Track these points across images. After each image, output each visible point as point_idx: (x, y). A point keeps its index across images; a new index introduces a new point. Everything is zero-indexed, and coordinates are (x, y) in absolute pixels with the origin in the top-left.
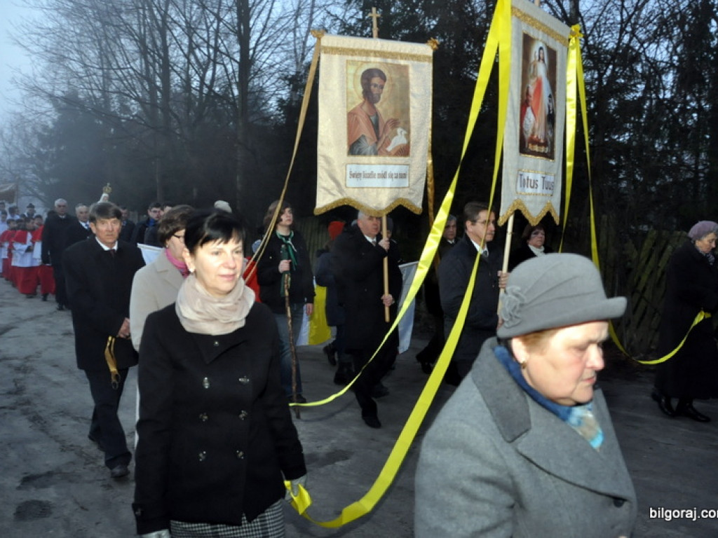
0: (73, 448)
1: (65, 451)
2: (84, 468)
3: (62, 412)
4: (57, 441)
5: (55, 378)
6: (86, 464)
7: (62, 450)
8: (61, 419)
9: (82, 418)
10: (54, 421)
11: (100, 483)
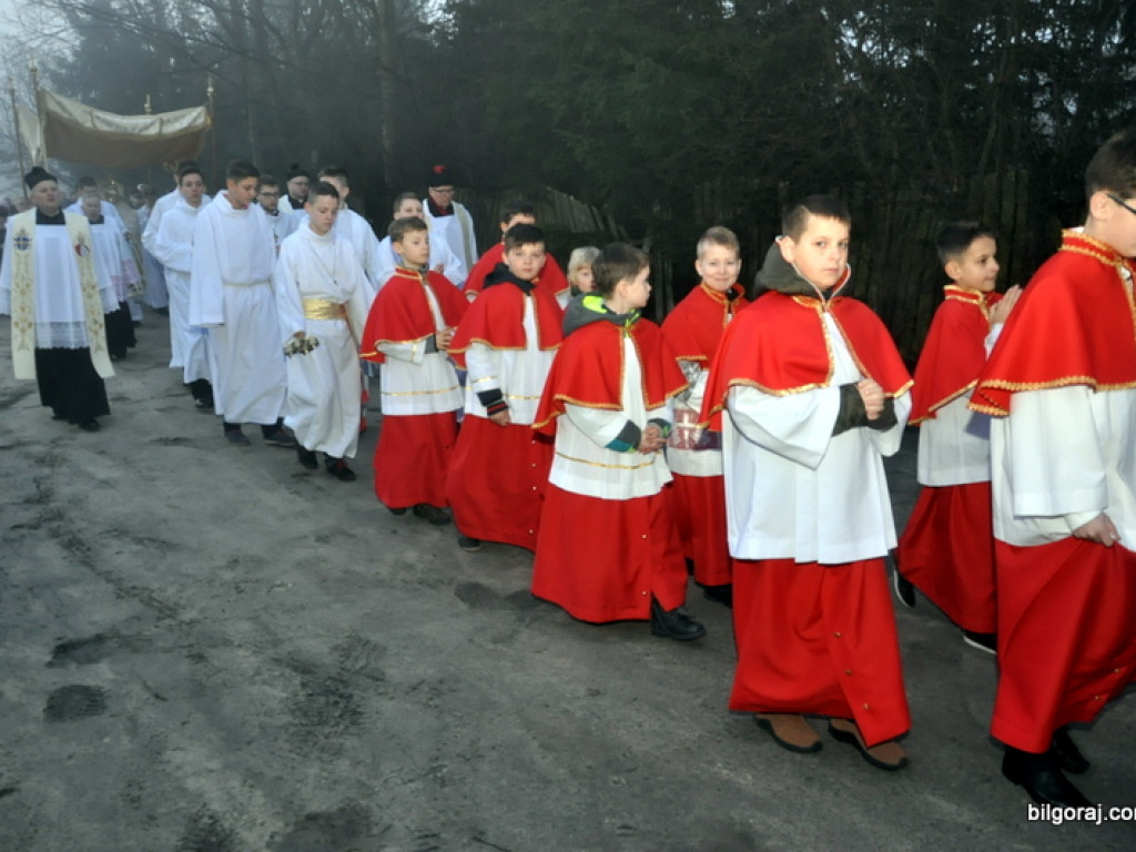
0: (136, 592)
1: (123, 598)
2: (157, 627)
3: (116, 530)
4: (109, 581)
5: (102, 474)
6: (159, 619)
7: (119, 597)
8: (114, 542)
9: (150, 539)
10: (104, 546)
11: (185, 652)
